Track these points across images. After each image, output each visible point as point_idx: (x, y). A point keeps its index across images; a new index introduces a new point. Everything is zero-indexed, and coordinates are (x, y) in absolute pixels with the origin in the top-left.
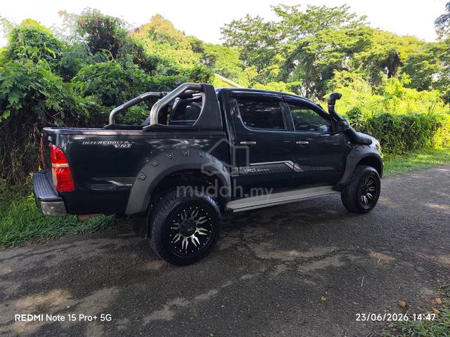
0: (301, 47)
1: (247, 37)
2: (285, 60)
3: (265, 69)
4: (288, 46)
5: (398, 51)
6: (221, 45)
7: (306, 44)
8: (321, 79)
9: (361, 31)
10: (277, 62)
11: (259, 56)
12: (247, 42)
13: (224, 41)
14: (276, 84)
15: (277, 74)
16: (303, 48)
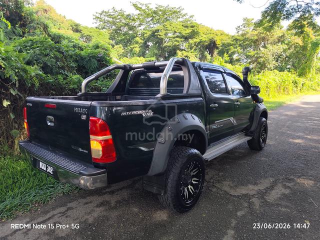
0: (154, 33)
1: (114, 23)
2: (143, 41)
3: (129, 47)
4: (145, 31)
5: (215, 39)
6: (95, 28)
7: (157, 31)
8: (167, 56)
9: (192, 24)
10: (137, 43)
11: (124, 37)
12: (114, 27)
13: (97, 25)
14: (138, 58)
15: (138, 51)
16: (156, 34)
